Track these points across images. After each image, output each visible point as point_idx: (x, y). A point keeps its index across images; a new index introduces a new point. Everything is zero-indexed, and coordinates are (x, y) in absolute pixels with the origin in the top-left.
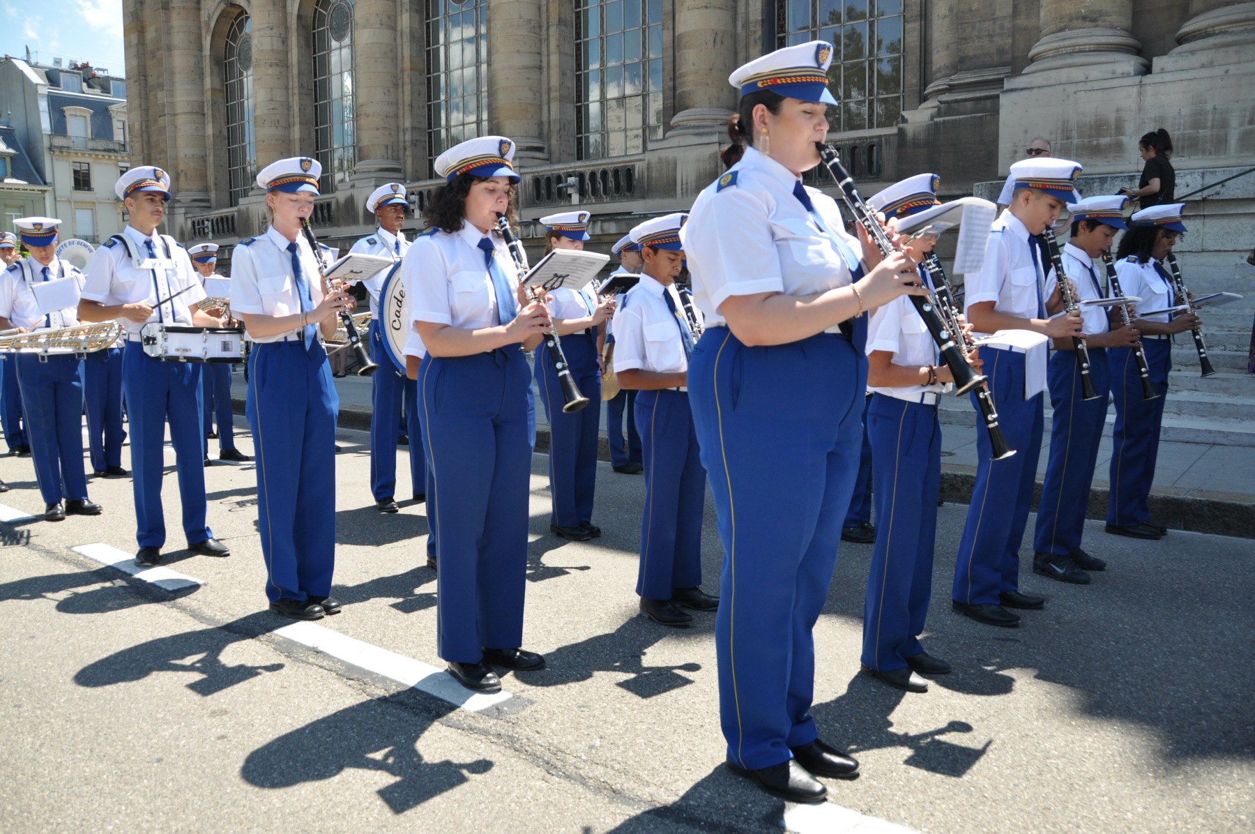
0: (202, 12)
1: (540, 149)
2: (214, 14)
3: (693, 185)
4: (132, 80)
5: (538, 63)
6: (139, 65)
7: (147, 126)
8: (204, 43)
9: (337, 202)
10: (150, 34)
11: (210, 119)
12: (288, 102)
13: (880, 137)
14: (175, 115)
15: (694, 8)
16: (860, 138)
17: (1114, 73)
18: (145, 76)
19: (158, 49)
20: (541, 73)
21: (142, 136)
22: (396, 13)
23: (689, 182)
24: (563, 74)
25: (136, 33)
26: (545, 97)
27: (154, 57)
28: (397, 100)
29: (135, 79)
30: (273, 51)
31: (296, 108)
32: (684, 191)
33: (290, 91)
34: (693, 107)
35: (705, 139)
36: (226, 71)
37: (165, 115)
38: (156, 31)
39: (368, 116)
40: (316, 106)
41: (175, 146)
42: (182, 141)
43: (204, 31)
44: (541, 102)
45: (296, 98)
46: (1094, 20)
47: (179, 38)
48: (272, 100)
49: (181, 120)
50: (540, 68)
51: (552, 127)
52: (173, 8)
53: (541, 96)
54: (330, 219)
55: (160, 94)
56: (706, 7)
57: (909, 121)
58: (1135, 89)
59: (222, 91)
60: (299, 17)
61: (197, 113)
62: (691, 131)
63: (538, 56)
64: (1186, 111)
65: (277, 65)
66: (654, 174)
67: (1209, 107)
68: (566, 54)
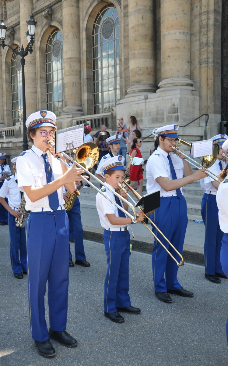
5: (35, 91)
13: (108, 115)
15: (67, 75)
16: (104, 116)
17: (140, 99)
20: (36, 94)
24: (42, 94)
34: (68, 106)
35: (69, 116)
44: (37, 103)
46: (139, 83)
50: (36, 92)
53: (37, 101)
56: (70, 75)
57: (114, 110)
58: (144, 104)
62: (66, 113)
63: (35, 89)
64: (155, 110)
67: (160, 109)
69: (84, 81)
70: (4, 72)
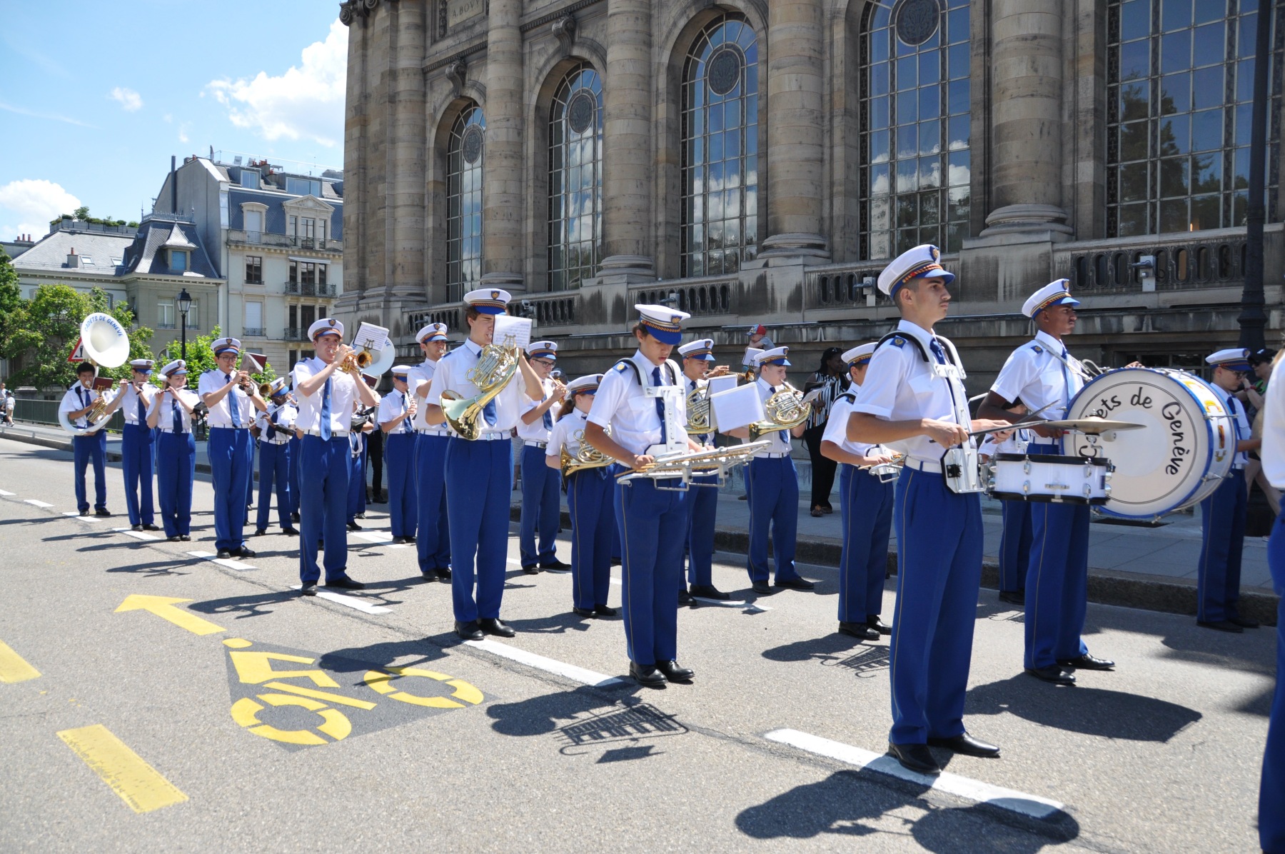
0: (428, 105)
1: (820, 247)
2: (441, 106)
3: (1019, 287)
4: (351, 173)
5: (820, 156)
6: (359, 158)
7: (363, 219)
8: (428, 135)
9: (582, 299)
10: (374, 127)
11: (431, 212)
12: (521, 195)
14: (395, 207)
15: (1018, 96)
16: (1231, 237)
18: (364, 169)
19: (382, 142)
20: (823, 166)
21: (358, 228)
22: (650, 104)
23: (1014, 283)
24: (848, 167)
25: (359, 127)
26: (826, 192)
27: (377, 150)
28: (649, 193)
29: (354, 172)
30: (508, 142)
31: (530, 201)
32: (1007, 294)
33: (524, 184)
34: (1016, 203)
35: (1034, 238)
36: (449, 163)
37: (385, 208)
38: (381, 124)
39: (619, 209)
40: (550, 200)
41: (393, 239)
42: (400, 235)
43: (428, 124)
44: (822, 196)
45: (531, 191)
47: (403, 131)
48: (505, 192)
49: (400, 212)
50: (822, 160)
51: (835, 223)
52: (400, 101)
53: (822, 190)
54: (571, 316)
55: (380, 187)
56: (1032, 95)
59: (444, 184)
60: (537, 108)
61: (417, 205)
62: (1016, 228)
63: (820, 148)
65: (512, 157)
66: (970, 275)
68: (851, 147)
69: (1082, 118)
70: (663, 96)
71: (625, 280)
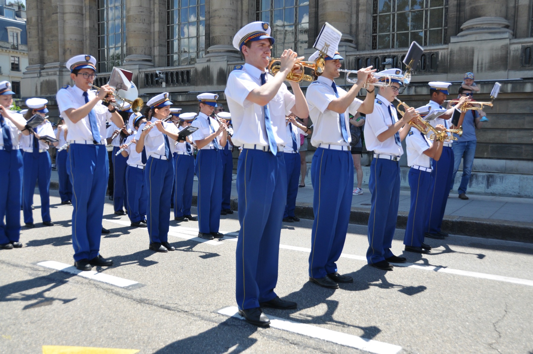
1: (351, 41)
11: (88, 17)
12: (150, 8)
14: (64, 13)
26: (354, 10)
28: (237, 9)
31: (156, 12)
33: (152, 2)
37: (57, 13)
40: (168, 12)
41: (63, 33)
42: (68, 31)
44: (351, 12)
45: (157, 6)
48: (141, 6)
49: (68, 17)
51: (360, 28)
53: (351, 8)
71: (226, 59)
